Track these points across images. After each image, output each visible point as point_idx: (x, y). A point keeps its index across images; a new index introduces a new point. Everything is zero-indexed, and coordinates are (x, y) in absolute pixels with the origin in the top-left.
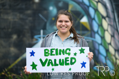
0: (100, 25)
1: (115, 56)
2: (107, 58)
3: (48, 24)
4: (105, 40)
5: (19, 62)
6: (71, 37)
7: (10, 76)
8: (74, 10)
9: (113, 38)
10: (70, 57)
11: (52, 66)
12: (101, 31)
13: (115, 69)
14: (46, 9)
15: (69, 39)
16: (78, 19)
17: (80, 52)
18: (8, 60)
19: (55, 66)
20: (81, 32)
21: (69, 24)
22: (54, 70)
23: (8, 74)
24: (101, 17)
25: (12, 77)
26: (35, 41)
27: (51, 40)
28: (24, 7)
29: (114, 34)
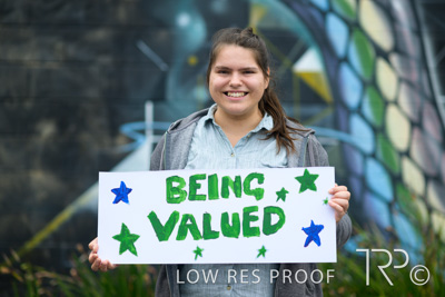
0: (370, 84)
1: (424, 198)
2: (397, 207)
3: (171, 82)
4: (386, 139)
5: (65, 226)
6: (264, 129)
7: (30, 277)
8: (270, 25)
9: (416, 132)
10: (262, 204)
11: (196, 238)
12: (373, 104)
13: (427, 248)
14: (166, 24)
15: (257, 136)
16: (287, 62)
17: (299, 185)
18: (24, 219)
19: (206, 239)
20: (297, 110)
21: (258, 80)
22: (201, 255)
23: (23, 273)
24: (371, 52)
25: (38, 283)
26: (122, 147)
27: (187, 142)
28: (80, 14)
29: (420, 115)
